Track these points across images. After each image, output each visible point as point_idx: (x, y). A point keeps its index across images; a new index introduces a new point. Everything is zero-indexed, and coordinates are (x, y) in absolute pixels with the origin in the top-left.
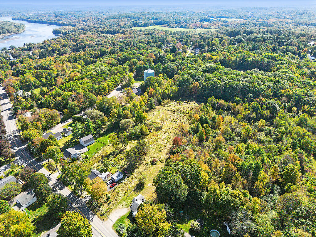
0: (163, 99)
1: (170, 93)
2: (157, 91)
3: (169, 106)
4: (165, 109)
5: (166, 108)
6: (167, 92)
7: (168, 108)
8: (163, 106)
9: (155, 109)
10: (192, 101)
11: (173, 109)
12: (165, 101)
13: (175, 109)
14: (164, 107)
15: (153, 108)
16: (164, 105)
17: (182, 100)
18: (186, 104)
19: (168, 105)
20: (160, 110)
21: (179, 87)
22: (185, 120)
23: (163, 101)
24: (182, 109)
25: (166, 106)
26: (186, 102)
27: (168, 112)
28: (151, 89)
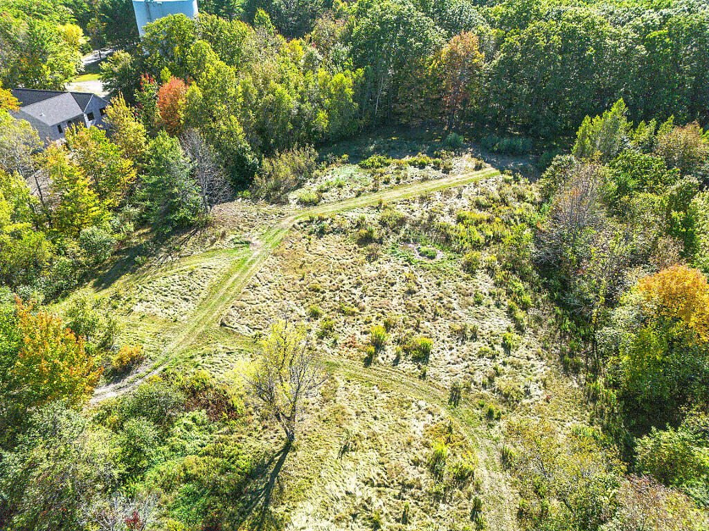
0: (267, 151)
1: (307, 107)
2: (215, 91)
3: (314, 196)
4: (287, 223)
5: (293, 213)
6: (291, 102)
7: (316, 212)
8: (267, 198)
9: (209, 231)
10: (456, 149)
11: (355, 216)
12: (284, 165)
13: (372, 218)
14: (274, 208)
15: (184, 226)
16: (276, 189)
17: (394, 151)
18: (429, 171)
19: (309, 191)
20: (254, 237)
21: (360, 71)
22: (498, 323)
23: (265, 163)
24: (420, 212)
25: (292, 196)
26: (422, 157)
27: (319, 246)
28: (172, 83)
